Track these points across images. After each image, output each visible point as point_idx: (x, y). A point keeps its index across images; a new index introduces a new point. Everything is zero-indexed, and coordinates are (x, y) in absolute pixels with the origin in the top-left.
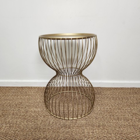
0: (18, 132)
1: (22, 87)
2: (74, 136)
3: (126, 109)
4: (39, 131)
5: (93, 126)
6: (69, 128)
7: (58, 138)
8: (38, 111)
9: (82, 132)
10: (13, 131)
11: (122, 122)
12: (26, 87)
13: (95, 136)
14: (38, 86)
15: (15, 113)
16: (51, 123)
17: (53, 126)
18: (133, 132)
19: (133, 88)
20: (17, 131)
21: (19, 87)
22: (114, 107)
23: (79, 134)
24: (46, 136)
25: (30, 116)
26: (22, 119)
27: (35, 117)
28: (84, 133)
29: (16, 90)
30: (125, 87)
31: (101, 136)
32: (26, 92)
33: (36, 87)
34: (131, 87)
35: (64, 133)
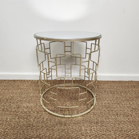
0: (9, 130)
1: (13, 80)
2: (70, 134)
3: (125, 104)
4: (31, 129)
5: (91, 122)
6: (65, 125)
7: (53, 137)
8: (31, 107)
9: (79, 130)
10: (3, 129)
11: (121, 118)
12: (19, 80)
13: (93, 134)
14: (32, 79)
15: (6, 109)
16: (45, 120)
17: (47, 123)
18: (133, 129)
19: (132, 81)
20: (6, 129)
21: (11, 80)
22: (112, 102)
23: (76, 132)
24: (40, 134)
25: (21, 112)
26: (13, 116)
27: (28, 113)
28: (81, 130)
29: (8, 83)
30: (124, 80)
31: (100, 134)
32: (18, 86)
33: (30, 80)
34: (129, 80)
35: (59, 131)
